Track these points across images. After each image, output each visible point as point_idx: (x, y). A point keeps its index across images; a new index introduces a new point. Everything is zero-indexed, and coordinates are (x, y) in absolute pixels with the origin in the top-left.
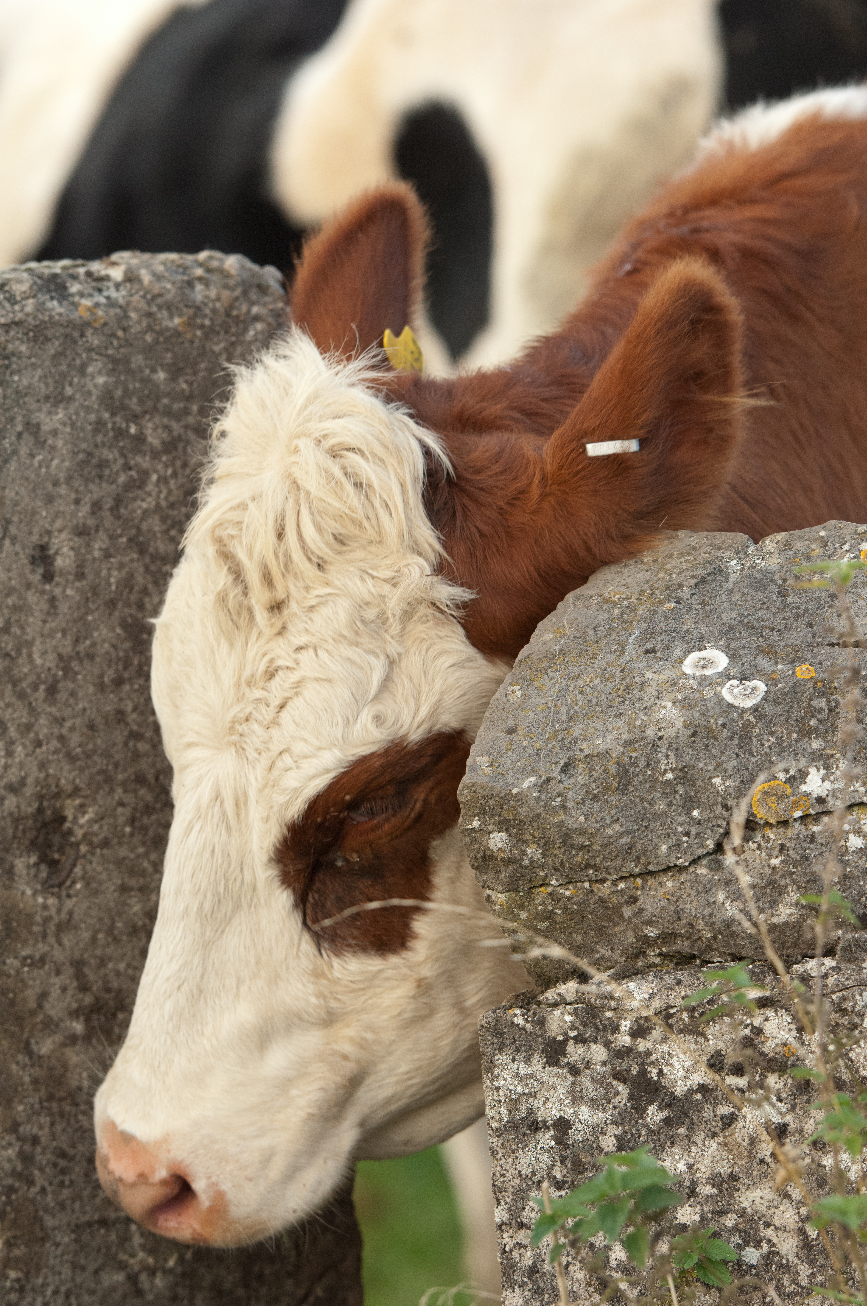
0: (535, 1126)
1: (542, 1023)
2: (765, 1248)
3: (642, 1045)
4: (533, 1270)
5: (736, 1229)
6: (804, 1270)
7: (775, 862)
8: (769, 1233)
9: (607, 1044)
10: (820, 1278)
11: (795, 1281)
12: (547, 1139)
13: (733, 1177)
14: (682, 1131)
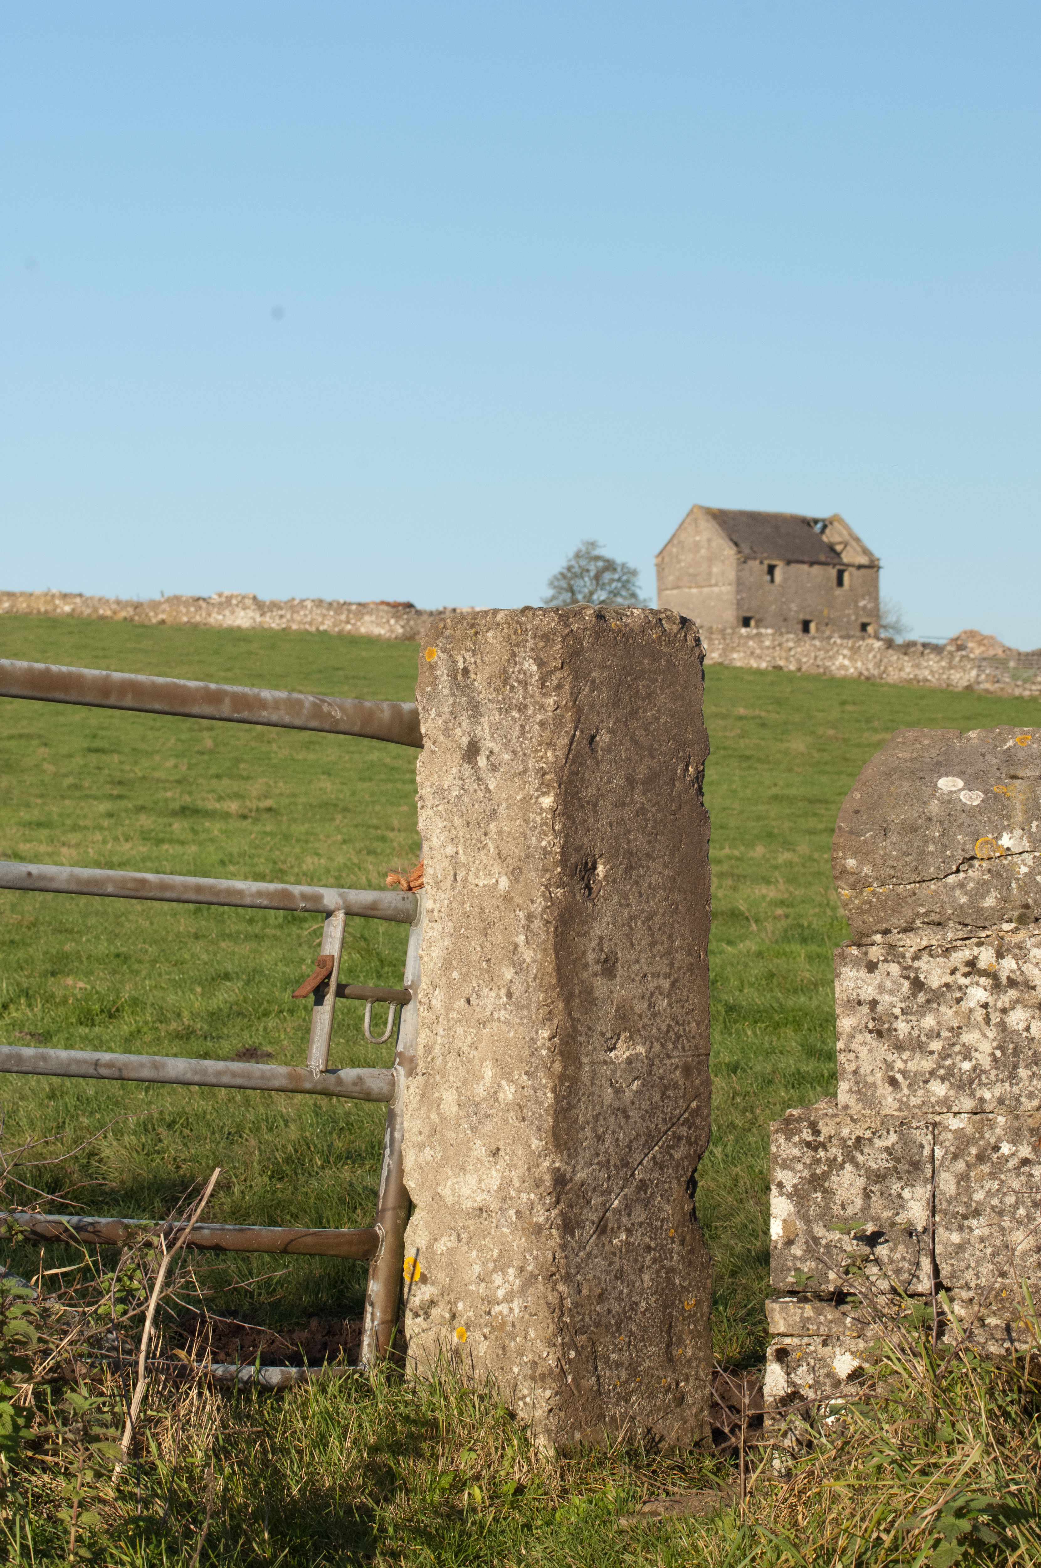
0: (860, 1003)
1: (866, 954)
2: (974, 1062)
3: (916, 964)
4: (855, 1072)
5: (960, 1053)
6: (994, 1072)
7: (985, 877)
8: (977, 1055)
9: (899, 963)
10: (1001, 1076)
11: (987, 1078)
12: (865, 1009)
13: (959, 1028)
14: (935, 1005)
